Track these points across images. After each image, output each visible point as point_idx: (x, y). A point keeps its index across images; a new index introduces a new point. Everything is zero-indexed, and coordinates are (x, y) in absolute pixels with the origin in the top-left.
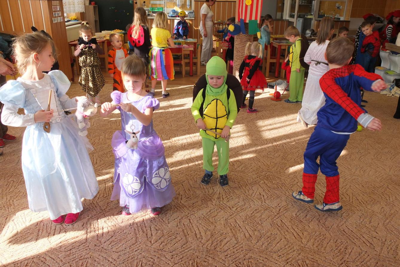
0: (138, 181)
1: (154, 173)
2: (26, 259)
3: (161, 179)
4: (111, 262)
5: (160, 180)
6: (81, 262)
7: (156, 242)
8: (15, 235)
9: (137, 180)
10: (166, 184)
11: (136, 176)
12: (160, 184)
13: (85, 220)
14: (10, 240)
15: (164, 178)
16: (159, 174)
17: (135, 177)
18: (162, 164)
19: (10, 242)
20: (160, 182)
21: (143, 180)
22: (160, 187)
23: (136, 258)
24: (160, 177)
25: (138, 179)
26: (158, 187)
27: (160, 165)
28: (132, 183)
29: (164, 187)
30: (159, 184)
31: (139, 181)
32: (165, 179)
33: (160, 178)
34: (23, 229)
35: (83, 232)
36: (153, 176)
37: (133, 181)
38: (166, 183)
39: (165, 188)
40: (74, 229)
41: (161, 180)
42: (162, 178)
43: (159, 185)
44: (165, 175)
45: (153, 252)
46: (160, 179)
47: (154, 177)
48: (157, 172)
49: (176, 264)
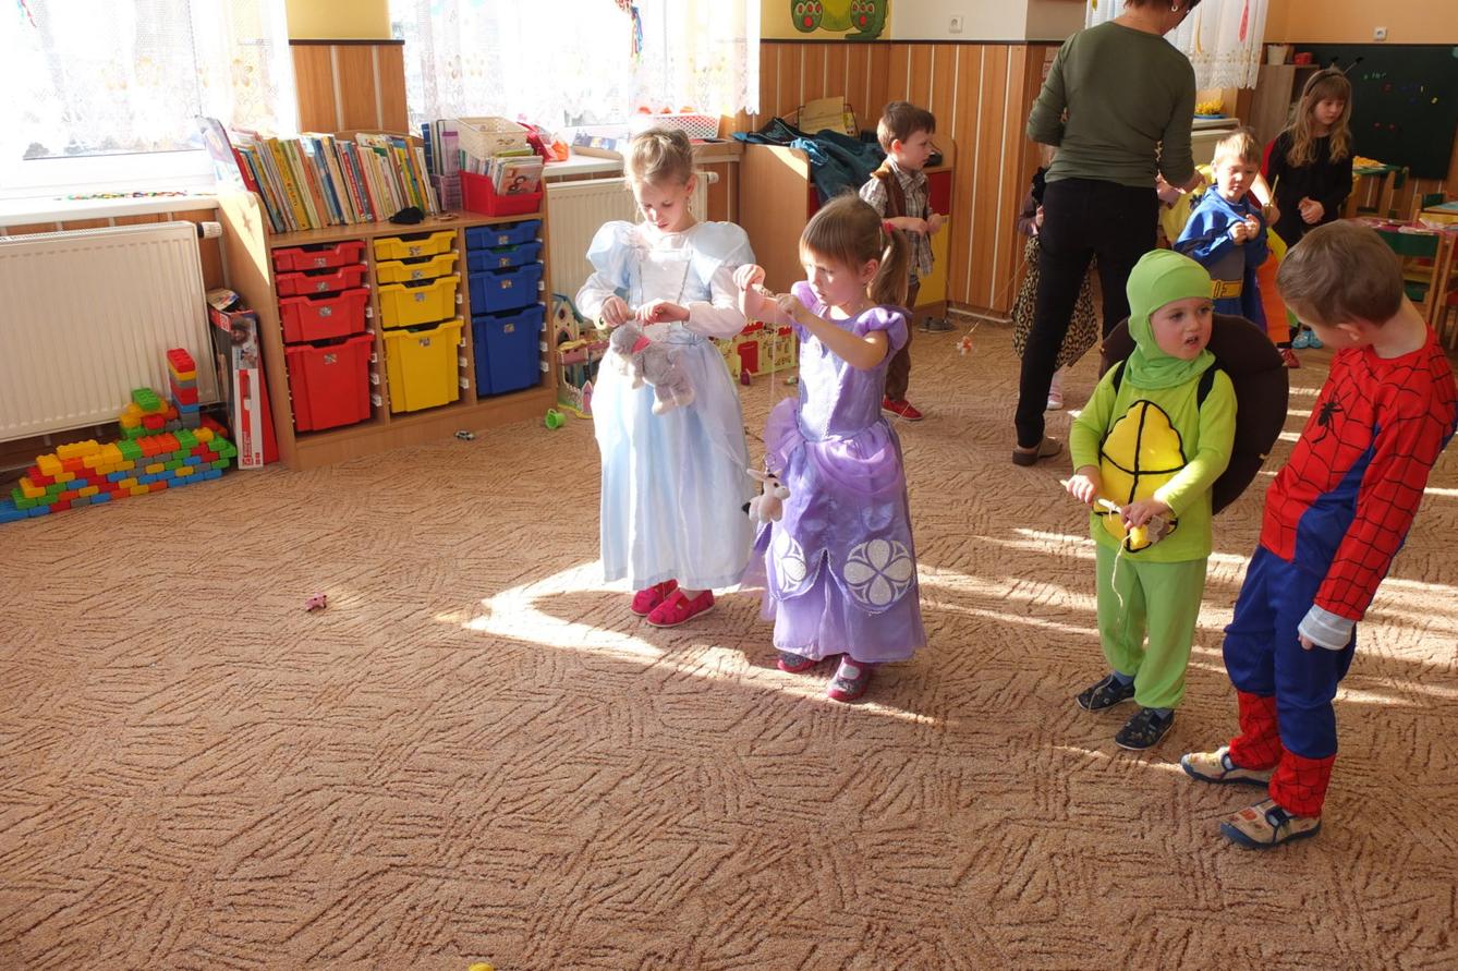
0: (799, 554)
1: (853, 547)
2: (521, 643)
3: (874, 572)
4: (631, 736)
5: (871, 576)
6: (586, 700)
7: (764, 756)
8: (554, 596)
9: (797, 551)
10: (890, 595)
11: (796, 538)
12: (869, 588)
13: (687, 634)
14: (537, 600)
15: (885, 573)
16: (867, 557)
17: (794, 542)
18: (883, 526)
19: (534, 603)
20: (871, 581)
21: (816, 558)
22: (868, 597)
23: (680, 758)
24: (870, 565)
25: (801, 550)
26: (862, 597)
27: (874, 529)
28: (786, 556)
29: (878, 603)
30: (866, 586)
31: (802, 557)
32: (889, 580)
33: (870, 569)
34: (576, 593)
35: (658, 652)
36: (849, 558)
37: (789, 551)
38: (890, 592)
39: (884, 606)
40: (650, 639)
41: (874, 577)
42: (877, 572)
43: (864, 591)
44: (886, 567)
45: (731, 771)
46: (872, 573)
47: (851, 561)
48: (862, 546)
49: (742, 823)
